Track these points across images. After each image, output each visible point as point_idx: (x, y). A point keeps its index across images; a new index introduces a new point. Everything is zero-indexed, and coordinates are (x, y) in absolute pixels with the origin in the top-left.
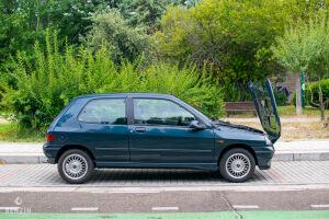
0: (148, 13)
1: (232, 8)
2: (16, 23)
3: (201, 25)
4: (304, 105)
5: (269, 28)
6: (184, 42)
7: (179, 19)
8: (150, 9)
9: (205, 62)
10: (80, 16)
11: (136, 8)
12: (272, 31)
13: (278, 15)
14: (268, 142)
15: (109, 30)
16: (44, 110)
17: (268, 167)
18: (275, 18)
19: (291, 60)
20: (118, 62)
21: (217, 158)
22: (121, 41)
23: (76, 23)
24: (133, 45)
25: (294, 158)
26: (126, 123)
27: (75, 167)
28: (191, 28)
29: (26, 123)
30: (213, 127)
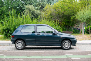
0: (40, 7)
1: (64, 5)
3: (56, 10)
4: (85, 33)
5: (75, 10)
6: (51, 15)
7: (49, 8)
9: (57, 20)
10: (22, 8)
11: (37, 5)
12: (76, 11)
13: (77, 6)
14: (75, 38)
15: (30, 10)
16: (11, 31)
17: (75, 45)
18: (76, 8)
19: (81, 18)
20: (32, 19)
21: (60, 43)
22: (33, 13)
23: (20, 10)
24: (37, 14)
25: (82, 44)
26: (35, 33)
27: (20, 45)
28: (53, 10)
29: (6, 35)
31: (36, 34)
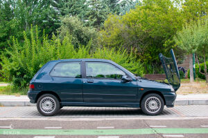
0: (95, 20)
1: (149, 16)
2: (13, 26)
3: (129, 26)
5: (172, 27)
6: (119, 37)
7: (115, 23)
8: (97, 17)
10: (53, 22)
11: (88, 16)
12: (174, 29)
13: (178, 18)
14: (172, 90)
15: (71, 28)
16: (29, 75)
17: (172, 106)
18: (176, 21)
19: (186, 45)
20: (76, 47)
21: (139, 100)
22: (78, 34)
23: (50, 26)
24: (86, 37)
25: (189, 103)
26: (81, 77)
27: (48, 105)
28: (124, 27)
29: (18, 83)
30: (137, 80)
31: (85, 81)
